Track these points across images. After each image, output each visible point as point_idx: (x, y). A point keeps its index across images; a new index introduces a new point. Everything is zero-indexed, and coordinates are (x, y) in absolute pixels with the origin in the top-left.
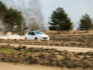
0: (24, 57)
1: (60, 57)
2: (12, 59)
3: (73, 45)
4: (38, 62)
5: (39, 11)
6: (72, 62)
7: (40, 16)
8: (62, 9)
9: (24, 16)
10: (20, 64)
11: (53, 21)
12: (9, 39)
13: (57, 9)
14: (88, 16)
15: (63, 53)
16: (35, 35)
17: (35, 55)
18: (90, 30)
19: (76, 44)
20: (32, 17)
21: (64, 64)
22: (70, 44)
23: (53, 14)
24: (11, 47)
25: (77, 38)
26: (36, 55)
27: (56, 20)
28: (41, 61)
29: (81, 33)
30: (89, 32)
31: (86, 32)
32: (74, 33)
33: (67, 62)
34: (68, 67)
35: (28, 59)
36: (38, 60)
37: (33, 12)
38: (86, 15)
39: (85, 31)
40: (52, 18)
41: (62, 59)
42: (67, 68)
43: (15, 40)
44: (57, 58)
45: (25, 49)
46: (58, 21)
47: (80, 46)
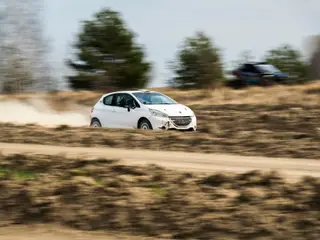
1: (142, 196)
3: (169, 143)
4: (55, 214)
5: (33, 22)
6: (195, 215)
11: (82, 57)
16: (138, 106)
17: (40, 187)
18: (213, 88)
19: (181, 141)
20: (8, 42)
21: (160, 225)
23: (82, 32)
26: (45, 187)
27: (95, 52)
28: (67, 209)
30: (210, 97)
33: (174, 214)
34: (176, 233)
35: (12, 202)
36: (56, 205)
37: (12, 23)
39: (197, 92)
40: (79, 46)
41: (153, 201)
42: (175, 237)
44: (133, 200)
46: (102, 58)
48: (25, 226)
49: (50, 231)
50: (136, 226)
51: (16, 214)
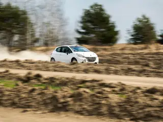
0: (41, 97)
1: (115, 99)
2: (16, 100)
3: (128, 72)
5: (59, 10)
7: (61, 19)
8: (100, 5)
9: (32, 18)
10: (32, 112)
11: (83, 28)
12: (5, 61)
13: (92, 7)
14: (147, 19)
15: (116, 89)
16: (72, 52)
17: (63, 94)
18: (151, 44)
19: (134, 70)
20: (46, 20)
22: (123, 69)
23: (83, 15)
24: (11, 75)
25: (131, 58)
27: (90, 25)
29: (136, 49)
30: (150, 48)
31: (145, 48)
32: (123, 49)
34: (132, 118)
38: (144, 16)
39: (143, 46)
40: (81, 22)
42: (131, 120)
43: (17, 61)
44: (110, 100)
45: (39, 81)
46: (94, 28)
47: (141, 73)
48: (55, 113)
49: (67, 116)
50: (112, 114)
51: (50, 107)
